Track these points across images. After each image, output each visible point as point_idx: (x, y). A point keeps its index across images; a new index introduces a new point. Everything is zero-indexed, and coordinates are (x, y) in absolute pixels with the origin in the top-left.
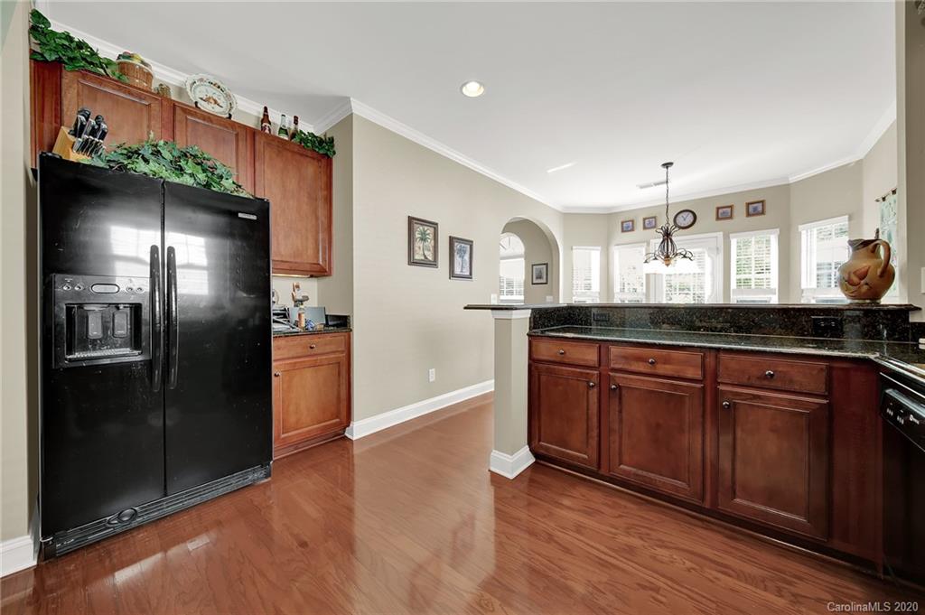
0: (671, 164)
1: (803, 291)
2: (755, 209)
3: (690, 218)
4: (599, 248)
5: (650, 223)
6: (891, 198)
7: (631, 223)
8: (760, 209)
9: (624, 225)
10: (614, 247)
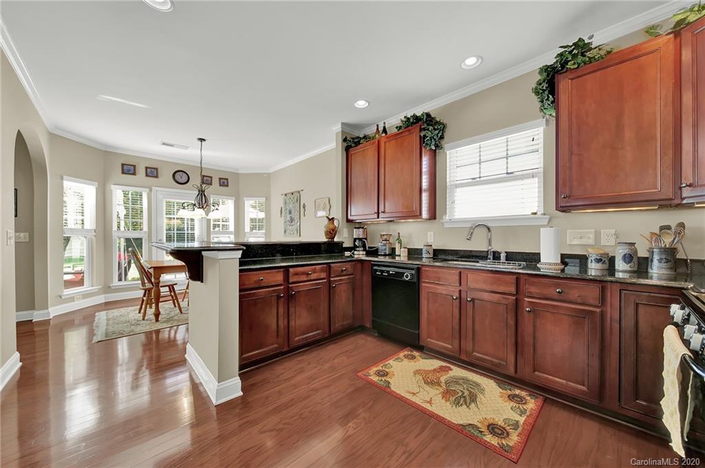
0: (204, 140)
1: (245, 233)
2: (224, 183)
3: (184, 179)
4: (97, 183)
5: (152, 172)
6: (290, 196)
7: (132, 167)
8: (226, 183)
9: (125, 167)
10: (112, 186)
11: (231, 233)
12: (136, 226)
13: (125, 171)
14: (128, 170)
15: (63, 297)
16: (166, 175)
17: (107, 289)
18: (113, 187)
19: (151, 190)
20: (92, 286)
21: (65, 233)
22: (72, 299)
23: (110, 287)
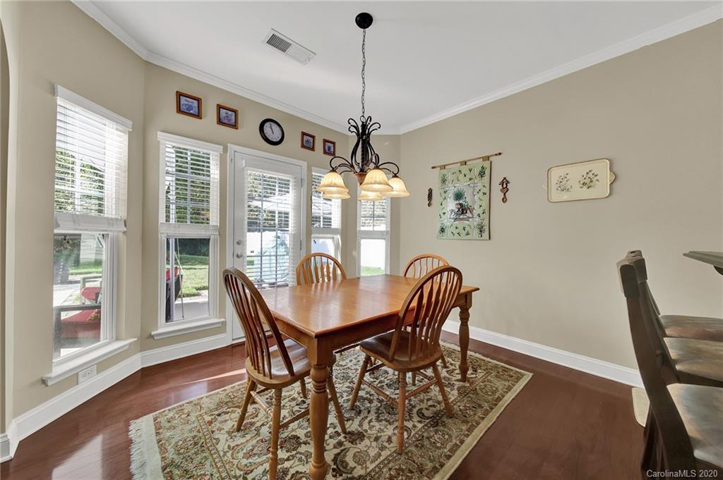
2: (329, 148)
3: (278, 135)
5: (228, 117)
6: (457, 168)
7: (196, 102)
8: (332, 150)
9: (183, 100)
10: (159, 133)
11: (335, 231)
12: (199, 216)
13: (183, 108)
14: (188, 104)
15: (50, 383)
16: (250, 125)
17: (148, 340)
18: (161, 136)
19: (225, 150)
20: (118, 339)
21: (58, 226)
22: (72, 379)
23: (152, 337)
